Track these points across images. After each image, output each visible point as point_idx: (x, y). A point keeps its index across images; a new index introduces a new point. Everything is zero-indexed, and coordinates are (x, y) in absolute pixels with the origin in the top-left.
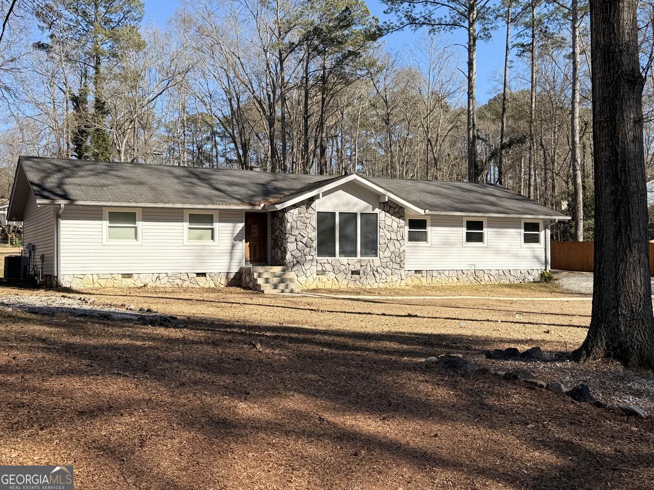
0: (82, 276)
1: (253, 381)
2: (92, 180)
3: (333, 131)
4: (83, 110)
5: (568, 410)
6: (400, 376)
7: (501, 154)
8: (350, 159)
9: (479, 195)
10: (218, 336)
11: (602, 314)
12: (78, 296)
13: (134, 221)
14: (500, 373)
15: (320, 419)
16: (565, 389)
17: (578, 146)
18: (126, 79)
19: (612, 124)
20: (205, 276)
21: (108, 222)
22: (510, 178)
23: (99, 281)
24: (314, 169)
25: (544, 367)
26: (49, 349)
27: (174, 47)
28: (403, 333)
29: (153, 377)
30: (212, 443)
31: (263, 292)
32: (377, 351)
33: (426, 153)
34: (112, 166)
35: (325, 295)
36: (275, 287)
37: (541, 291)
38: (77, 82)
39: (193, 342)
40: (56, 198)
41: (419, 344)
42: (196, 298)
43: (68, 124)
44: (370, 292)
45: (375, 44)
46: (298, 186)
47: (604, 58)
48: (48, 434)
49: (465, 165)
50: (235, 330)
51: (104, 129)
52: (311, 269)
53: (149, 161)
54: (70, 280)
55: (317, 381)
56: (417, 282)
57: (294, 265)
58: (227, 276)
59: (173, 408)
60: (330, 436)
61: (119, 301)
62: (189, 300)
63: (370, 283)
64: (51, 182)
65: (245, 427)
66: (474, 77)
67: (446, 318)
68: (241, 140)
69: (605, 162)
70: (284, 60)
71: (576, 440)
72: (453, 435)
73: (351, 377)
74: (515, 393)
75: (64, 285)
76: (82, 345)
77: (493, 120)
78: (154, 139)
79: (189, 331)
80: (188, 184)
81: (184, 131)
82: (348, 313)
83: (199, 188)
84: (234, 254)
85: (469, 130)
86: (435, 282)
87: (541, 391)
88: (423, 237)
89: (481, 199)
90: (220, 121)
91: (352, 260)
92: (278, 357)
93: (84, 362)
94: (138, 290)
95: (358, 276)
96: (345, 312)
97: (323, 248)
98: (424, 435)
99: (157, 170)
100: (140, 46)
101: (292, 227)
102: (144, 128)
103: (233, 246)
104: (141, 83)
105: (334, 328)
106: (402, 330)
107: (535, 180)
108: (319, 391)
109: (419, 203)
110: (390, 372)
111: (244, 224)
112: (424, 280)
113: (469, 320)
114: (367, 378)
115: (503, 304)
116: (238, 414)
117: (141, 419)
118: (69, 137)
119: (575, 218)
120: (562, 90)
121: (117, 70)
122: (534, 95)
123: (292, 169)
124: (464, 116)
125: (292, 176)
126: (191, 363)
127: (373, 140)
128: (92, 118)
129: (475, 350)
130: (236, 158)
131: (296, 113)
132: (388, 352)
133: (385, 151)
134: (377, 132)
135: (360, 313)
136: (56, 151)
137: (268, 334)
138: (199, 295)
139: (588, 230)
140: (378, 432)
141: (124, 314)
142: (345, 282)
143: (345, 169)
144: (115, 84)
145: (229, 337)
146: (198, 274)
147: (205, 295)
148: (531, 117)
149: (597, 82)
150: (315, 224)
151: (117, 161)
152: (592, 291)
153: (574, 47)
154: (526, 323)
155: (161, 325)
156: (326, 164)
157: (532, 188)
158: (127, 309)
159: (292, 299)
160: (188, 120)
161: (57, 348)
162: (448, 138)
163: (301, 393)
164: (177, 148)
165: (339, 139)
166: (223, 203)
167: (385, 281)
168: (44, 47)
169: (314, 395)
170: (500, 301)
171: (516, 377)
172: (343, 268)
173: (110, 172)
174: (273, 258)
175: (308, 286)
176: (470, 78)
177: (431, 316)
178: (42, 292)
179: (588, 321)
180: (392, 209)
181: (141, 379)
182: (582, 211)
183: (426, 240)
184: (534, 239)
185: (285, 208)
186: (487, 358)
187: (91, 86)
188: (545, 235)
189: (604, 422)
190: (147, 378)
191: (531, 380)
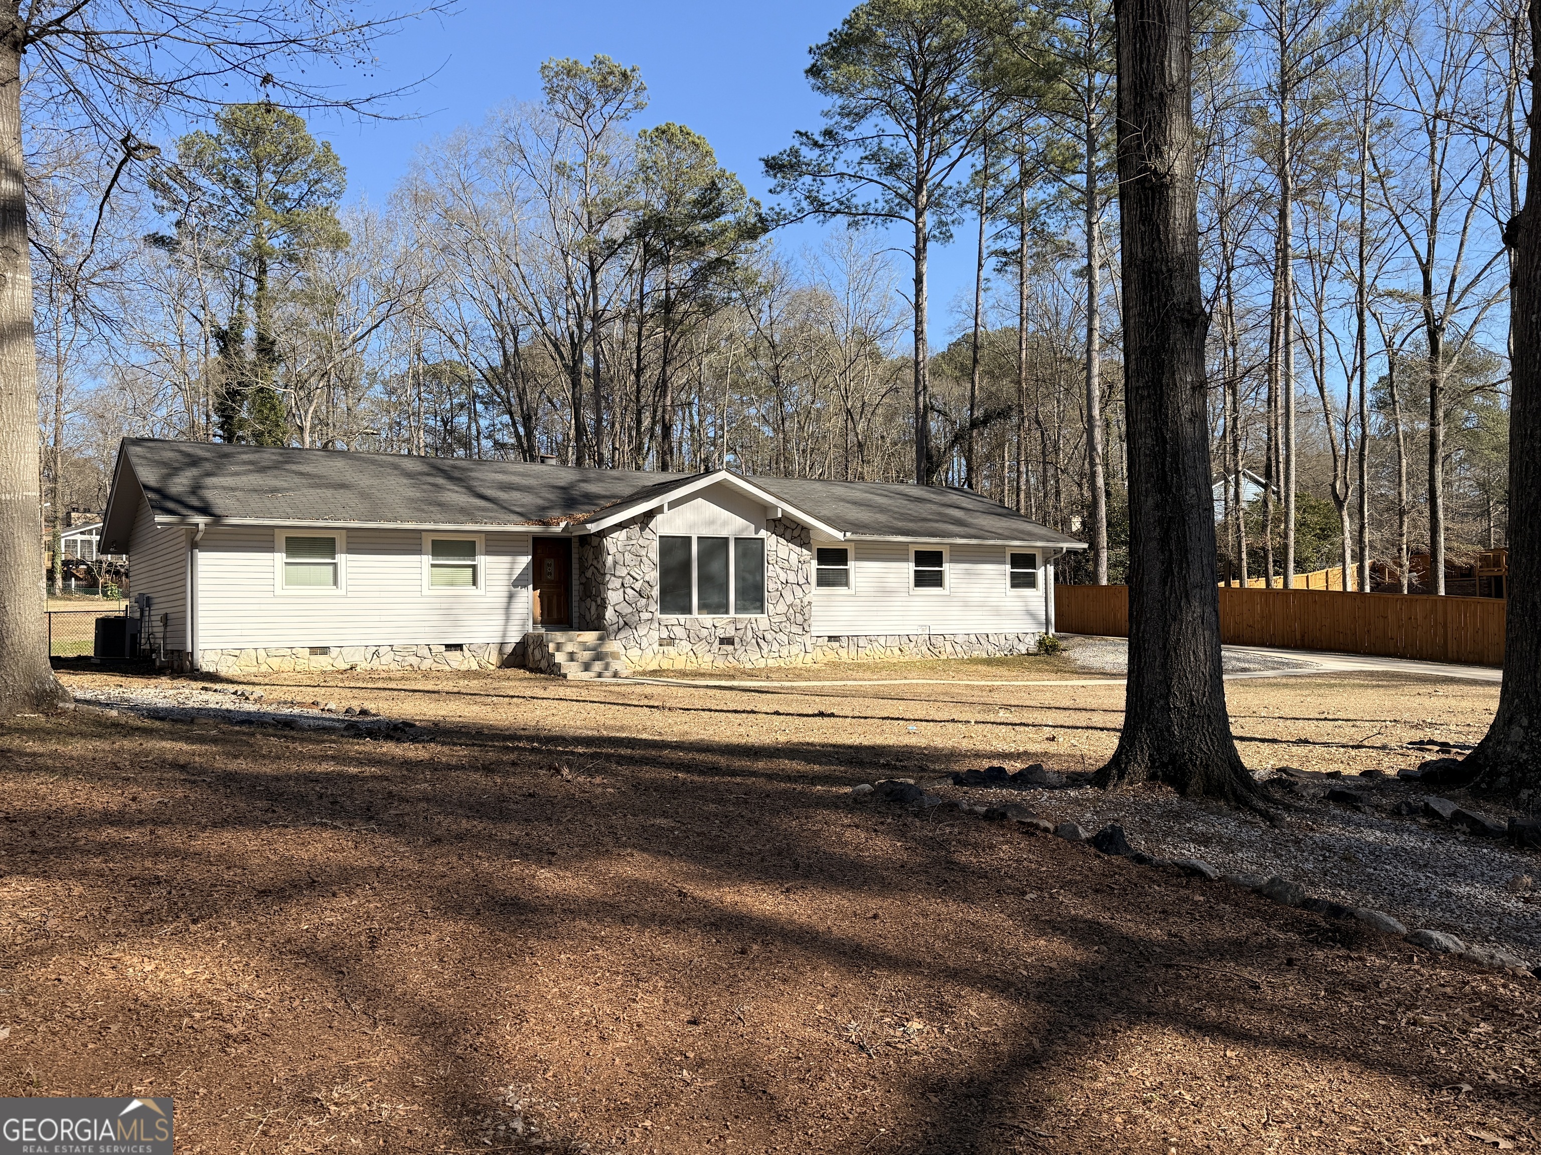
0: (237, 653)
1: (560, 832)
2: (255, 480)
3: (683, 396)
4: (236, 354)
5: (1091, 869)
6: (811, 817)
7: (971, 437)
8: (714, 444)
9: (934, 507)
10: (491, 755)
11: (1142, 707)
12: (231, 688)
13: (332, 554)
14: (978, 808)
15: (681, 893)
16: (1084, 834)
17: (1098, 423)
18: (312, 299)
19: (1156, 391)
20: (462, 650)
21: (284, 555)
22: (987, 477)
23: (269, 660)
24: (651, 461)
25: (1050, 798)
26: (194, 782)
27: (399, 245)
28: (812, 744)
29: (384, 828)
30: (495, 940)
31: (565, 676)
32: (770, 776)
33: (844, 434)
34: (289, 456)
35: (674, 680)
36: (587, 667)
37: (1039, 670)
38: (225, 304)
39: (449, 767)
40: (189, 513)
41: (840, 763)
42: (446, 689)
43: (207, 380)
44: (751, 675)
45: (755, 246)
46: (627, 491)
47: (1143, 281)
48: (207, 930)
49: (911, 453)
50: (521, 745)
51: (273, 387)
52: (648, 635)
53: (354, 446)
54: (217, 660)
55: (671, 830)
56: (831, 656)
57: (619, 630)
58: (500, 650)
59: (425, 881)
60: (698, 923)
61: (307, 694)
62: (434, 692)
63: (751, 659)
64: (180, 484)
65: (551, 911)
66: (925, 304)
67: (883, 718)
68: (522, 410)
69: (1146, 455)
70: (598, 270)
71: (1105, 918)
72: (904, 915)
73: (728, 820)
74: (1002, 843)
75: (205, 669)
76: (252, 775)
77: (957, 380)
78: (363, 405)
79: (439, 748)
80: (429, 487)
81: (419, 393)
82: (716, 711)
83: (450, 494)
84: (513, 611)
85: (917, 394)
86: (863, 656)
87: (1045, 838)
88: (842, 579)
89: (940, 514)
90: (484, 376)
91: (721, 620)
92: (600, 789)
93: (259, 804)
94: (340, 676)
95: (731, 647)
96: (710, 710)
97: (668, 598)
98: (855, 915)
99: (373, 462)
100: (338, 242)
101: (615, 563)
102: (346, 388)
103: (511, 597)
104: (341, 307)
105: (693, 737)
106: (811, 740)
107: (1028, 481)
108: (675, 846)
109: (834, 521)
110: (794, 810)
111: (530, 557)
112: (843, 653)
113: (921, 720)
114: (757, 823)
115: (976, 693)
116: (538, 889)
117: (369, 901)
118: (211, 402)
119: (1094, 546)
120: (1071, 329)
121: (295, 284)
122: (1024, 337)
123: (613, 461)
124: (908, 371)
125: (614, 473)
126: (450, 802)
127: (753, 411)
128: (252, 370)
129: (934, 771)
130: (513, 441)
131: (620, 364)
132: (789, 778)
133: (774, 430)
134: (760, 397)
135: (736, 712)
136: (185, 427)
137: (580, 750)
138: (451, 683)
139: (1115, 566)
140: (779, 914)
141: (319, 719)
142: (708, 658)
143: (706, 460)
144: (291, 308)
145: (512, 756)
146: (449, 647)
147: (462, 683)
148: (1020, 374)
149: (1132, 321)
150: (655, 556)
151: (295, 445)
152: (1126, 671)
153: (1090, 255)
154: (1016, 724)
155: (388, 737)
156: (672, 453)
157: (1022, 495)
158: (323, 710)
159: (617, 689)
160: (425, 373)
161: (208, 780)
162: (880, 411)
163: (644, 850)
164: (405, 423)
165: (695, 409)
166: (493, 520)
167: (777, 655)
168: (164, 241)
169: (666, 853)
170: (972, 687)
171: (1003, 816)
172: (705, 633)
173: (288, 467)
174: (582, 616)
175: (644, 666)
176: (918, 307)
177: (858, 714)
178: (165, 682)
179: (1119, 720)
180: (789, 531)
181: (364, 832)
182: (1105, 534)
183: (846, 584)
184: (1029, 582)
185: (603, 530)
186: (955, 784)
187: (250, 313)
188: (1045, 574)
189: (1150, 887)
190: (373, 830)
191: (1029, 820)
